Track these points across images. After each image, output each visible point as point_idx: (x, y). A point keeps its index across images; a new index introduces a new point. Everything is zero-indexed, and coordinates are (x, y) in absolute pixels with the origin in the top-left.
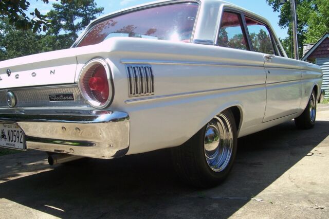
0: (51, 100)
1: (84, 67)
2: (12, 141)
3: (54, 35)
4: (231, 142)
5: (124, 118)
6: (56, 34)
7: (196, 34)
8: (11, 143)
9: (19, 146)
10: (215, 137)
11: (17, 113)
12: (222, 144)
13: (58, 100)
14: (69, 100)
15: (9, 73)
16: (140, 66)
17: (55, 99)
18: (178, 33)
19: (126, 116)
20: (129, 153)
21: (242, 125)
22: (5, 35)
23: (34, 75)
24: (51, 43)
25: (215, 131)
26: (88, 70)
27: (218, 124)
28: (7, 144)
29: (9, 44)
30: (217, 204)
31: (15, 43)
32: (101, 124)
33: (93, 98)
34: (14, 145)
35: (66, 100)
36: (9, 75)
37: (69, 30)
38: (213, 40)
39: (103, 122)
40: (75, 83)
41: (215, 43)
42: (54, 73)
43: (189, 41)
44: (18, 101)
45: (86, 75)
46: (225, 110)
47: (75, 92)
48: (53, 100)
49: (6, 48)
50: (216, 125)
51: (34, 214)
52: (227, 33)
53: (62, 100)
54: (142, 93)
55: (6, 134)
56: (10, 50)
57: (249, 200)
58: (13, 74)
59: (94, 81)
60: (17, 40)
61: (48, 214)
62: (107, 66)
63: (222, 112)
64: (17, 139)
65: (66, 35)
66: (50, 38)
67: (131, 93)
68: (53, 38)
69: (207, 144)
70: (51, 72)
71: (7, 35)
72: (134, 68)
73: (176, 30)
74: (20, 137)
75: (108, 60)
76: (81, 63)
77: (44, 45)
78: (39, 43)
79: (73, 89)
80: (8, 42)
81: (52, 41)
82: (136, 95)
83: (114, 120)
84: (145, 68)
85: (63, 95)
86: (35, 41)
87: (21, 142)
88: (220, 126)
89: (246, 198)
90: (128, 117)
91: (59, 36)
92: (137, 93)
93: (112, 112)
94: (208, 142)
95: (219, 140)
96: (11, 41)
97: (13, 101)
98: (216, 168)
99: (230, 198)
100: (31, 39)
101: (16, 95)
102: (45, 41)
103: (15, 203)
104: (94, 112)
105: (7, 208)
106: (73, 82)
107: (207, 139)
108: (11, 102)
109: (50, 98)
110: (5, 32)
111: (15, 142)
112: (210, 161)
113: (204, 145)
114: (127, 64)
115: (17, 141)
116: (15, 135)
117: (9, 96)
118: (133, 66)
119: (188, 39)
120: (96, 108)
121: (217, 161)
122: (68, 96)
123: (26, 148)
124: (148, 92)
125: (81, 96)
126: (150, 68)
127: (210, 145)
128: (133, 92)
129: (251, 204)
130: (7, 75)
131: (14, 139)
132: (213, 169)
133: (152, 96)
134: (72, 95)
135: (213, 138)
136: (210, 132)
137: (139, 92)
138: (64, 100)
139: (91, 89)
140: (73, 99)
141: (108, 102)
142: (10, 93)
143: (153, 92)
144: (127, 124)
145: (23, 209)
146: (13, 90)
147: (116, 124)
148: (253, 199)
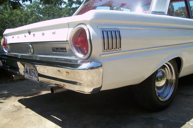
0: (53, 51)
1: (73, 31)
2: (31, 75)
3: (69, 7)
4: (174, 82)
5: (99, 67)
6: (71, 7)
7: (153, 7)
8: (30, 76)
9: (35, 79)
10: (163, 77)
11: (34, 58)
12: (167, 83)
13: (57, 52)
14: (64, 52)
15: (29, 33)
16: (111, 30)
17: (56, 50)
18: (141, 6)
19: (100, 65)
20: (102, 89)
21: (182, 69)
22: (42, 8)
23: (43, 34)
24: (68, 12)
25: (163, 73)
26: (76, 32)
27: (166, 69)
28: (29, 77)
29: (44, 13)
30: (162, 125)
31: (48, 12)
32: (83, 70)
33: (78, 52)
34: (32, 78)
35: (62, 52)
36: (30, 34)
37: (78, 4)
38: (165, 11)
39: (84, 69)
40: (67, 41)
41: (166, 14)
42: (55, 34)
43: (148, 12)
44: (35, 51)
45: (74, 35)
46: (171, 60)
47: (68, 47)
48: (54, 51)
49: (43, 15)
50: (165, 69)
51: (44, 121)
52: (173, 6)
53: (60, 52)
54: (113, 49)
55: (28, 71)
56: (45, 16)
57: (184, 123)
58: (32, 34)
59: (79, 40)
60: (49, 10)
61: (52, 122)
62: (87, 30)
63: (169, 61)
64: (34, 74)
65: (76, 7)
66: (67, 9)
67: (104, 49)
68: (69, 9)
69: (158, 82)
70: (53, 33)
71: (43, 8)
72: (107, 31)
73: (140, 5)
74: (35, 74)
75: (88, 26)
76: (71, 27)
77: (64, 13)
78: (61, 12)
79: (66, 45)
80: (44, 11)
81: (68, 11)
82: (108, 50)
83: (92, 68)
84: (115, 31)
85: (60, 48)
86: (59, 11)
87: (36, 77)
88: (167, 70)
89: (182, 122)
90: (101, 66)
91: (73, 8)
92: (109, 49)
93: (91, 63)
94: (158, 81)
95: (165, 79)
96: (46, 11)
97: (32, 51)
98: (162, 98)
99: (171, 121)
100: (56, 10)
101: (34, 47)
102: (64, 11)
103: (34, 112)
104: (79, 62)
105: (29, 115)
106: (66, 40)
107: (157, 78)
108: (31, 51)
109: (53, 50)
110: (42, 6)
111: (33, 76)
112: (159, 93)
113: (155, 83)
114: (102, 29)
115: (34, 76)
116: (33, 72)
117: (29, 47)
118: (106, 30)
119: (147, 11)
120: (81, 59)
121: (163, 94)
122: (63, 49)
123: (38, 81)
124: (117, 48)
125: (71, 50)
126: (119, 31)
127: (160, 82)
128: (106, 48)
129: (186, 127)
130: (28, 34)
131: (32, 74)
132: (160, 99)
133: (120, 51)
134: (65, 49)
135: (161, 78)
136: (159, 74)
137: (110, 48)
138: (61, 52)
139: (77, 46)
140: (66, 52)
141: (88, 55)
142: (30, 46)
143: (120, 48)
144: (101, 70)
145: (38, 117)
146: (32, 43)
147: (93, 70)
148: (187, 123)
